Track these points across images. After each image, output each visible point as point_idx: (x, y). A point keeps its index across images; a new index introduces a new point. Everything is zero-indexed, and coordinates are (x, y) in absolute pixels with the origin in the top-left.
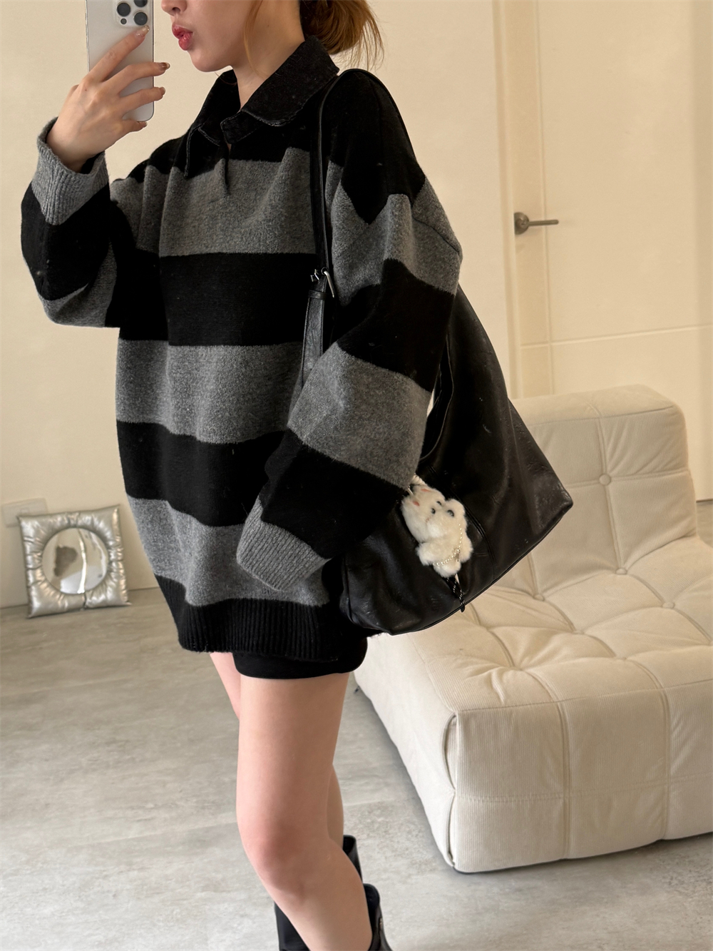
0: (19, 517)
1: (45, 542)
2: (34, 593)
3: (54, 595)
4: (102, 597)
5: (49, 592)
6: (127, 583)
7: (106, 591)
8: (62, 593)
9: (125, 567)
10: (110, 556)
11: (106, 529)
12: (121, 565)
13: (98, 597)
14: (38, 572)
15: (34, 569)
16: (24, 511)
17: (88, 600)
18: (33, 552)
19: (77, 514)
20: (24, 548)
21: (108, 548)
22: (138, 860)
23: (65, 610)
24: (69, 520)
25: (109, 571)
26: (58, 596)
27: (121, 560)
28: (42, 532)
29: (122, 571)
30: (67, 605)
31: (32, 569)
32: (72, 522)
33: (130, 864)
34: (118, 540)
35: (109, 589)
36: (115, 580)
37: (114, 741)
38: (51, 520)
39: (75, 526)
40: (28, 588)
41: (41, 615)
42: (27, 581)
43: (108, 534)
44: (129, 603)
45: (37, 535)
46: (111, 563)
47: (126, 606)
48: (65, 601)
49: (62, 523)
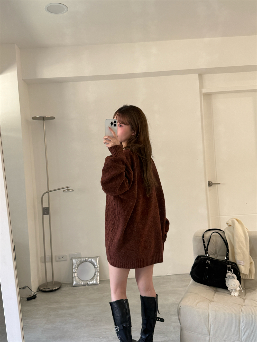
0: (72, 258)
1: (79, 265)
2: (74, 280)
3: (79, 281)
4: (92, 282)
5: (78, 280)
6: (99, 278)
7: (94, 280)
8: (82, 280)
9: (99, 274)
10: (95, 270)
12: (98, 273)
13: (91, 282)
14: (76, 274)
15: (75, 273)
16: (73, 257)
17: (89, 283)
18: (75, 268)
19: (88, 258)
20: (73, 267)
21: (95, 268)
23: (82, 285)
24: (85, 259)
25: (95, 274)
26: (80, 281)
27: (99, 272)
28: (78, 263)
29: (98, 275)
30: (83, 284)
32: (86, 260)
34: (98, 265)
35: (94, 279)
36: (96, 277)
38: (80, 259)
39: (87, 262)
40: (73, 278)
41: (75, 286)
42: (73, 276)
43: (95, 264)
44: (99, 284)
45: (77, 263)
46: (95, 272)
47: (99, 285)
48: (82, 282)
49: (84, 260)
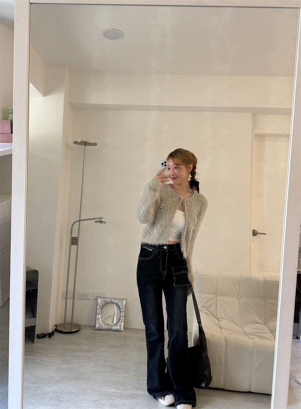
0: (97, 297)
1: (103, 306)
2: (97, 322)
3: (103, 324)
4: (116, 327)
5: (101, 322)
6: (124, 324)
8: (105, 324)
10: (120, 314)
11: (121, 305)
12: (123, 318)
13: (115, 327)
14: (100, 315)
15: (99, 314)
16: (99, 296)
17: (112, 327)
18: (99, 309)
19: (114, 299)
20: (97, 307)
21: (121, 312)
22: (112, 398)
23: (105, 329)
24: (111, 300)
25: (120, 319)
27: (124, 316)
29: (123, 320)
31: (98, 314)
33: (110, 398)
34: (124, 309)
35: (118, 325)
36: (121, 322)
37: (112, 366)
38: (106, 299)
39: (113, 303)
40: (96, 320)
41: (98, 329)
42: (96, 317)
43: (121, 307)
45: (102, 303)
46: (120, 317)
47: (123, 332)
48: (106, 327)
49: (109, 302)
